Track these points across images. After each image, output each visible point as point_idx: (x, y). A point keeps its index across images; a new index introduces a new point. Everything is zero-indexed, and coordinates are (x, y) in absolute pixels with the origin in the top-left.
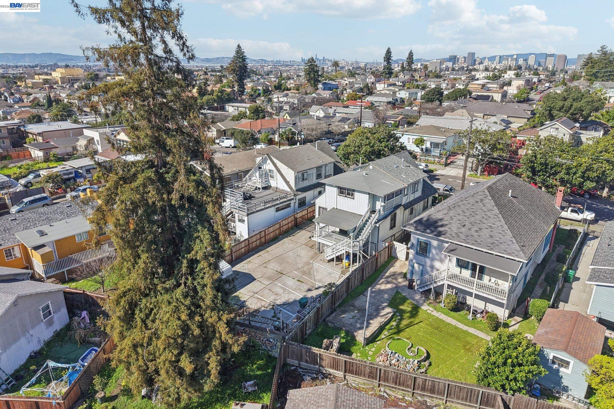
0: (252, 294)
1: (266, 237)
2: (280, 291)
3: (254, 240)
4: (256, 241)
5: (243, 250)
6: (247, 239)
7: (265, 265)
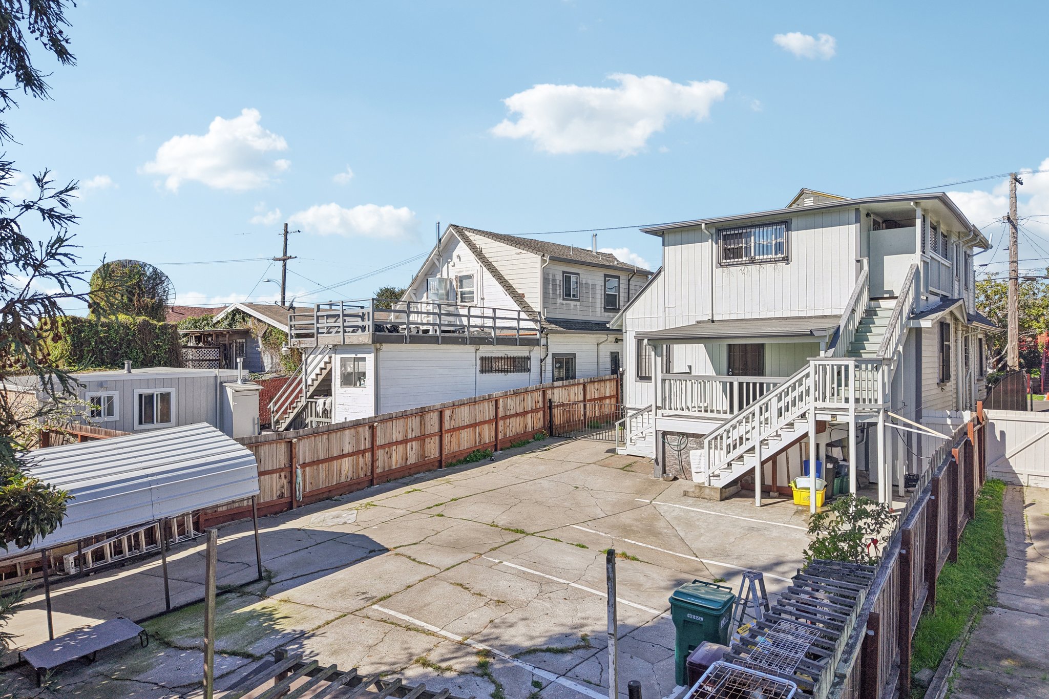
0: (354, 603)
1: (447, 438)
2: (525, 591)
3: (397, 436)
4: (405, 441)
5: (347, 463)
6: (370, 425)
7: (439, 510)
